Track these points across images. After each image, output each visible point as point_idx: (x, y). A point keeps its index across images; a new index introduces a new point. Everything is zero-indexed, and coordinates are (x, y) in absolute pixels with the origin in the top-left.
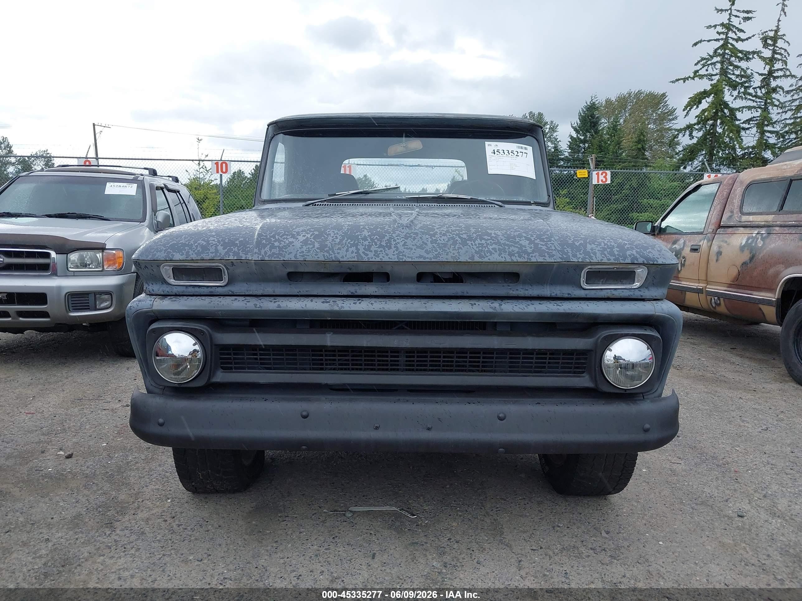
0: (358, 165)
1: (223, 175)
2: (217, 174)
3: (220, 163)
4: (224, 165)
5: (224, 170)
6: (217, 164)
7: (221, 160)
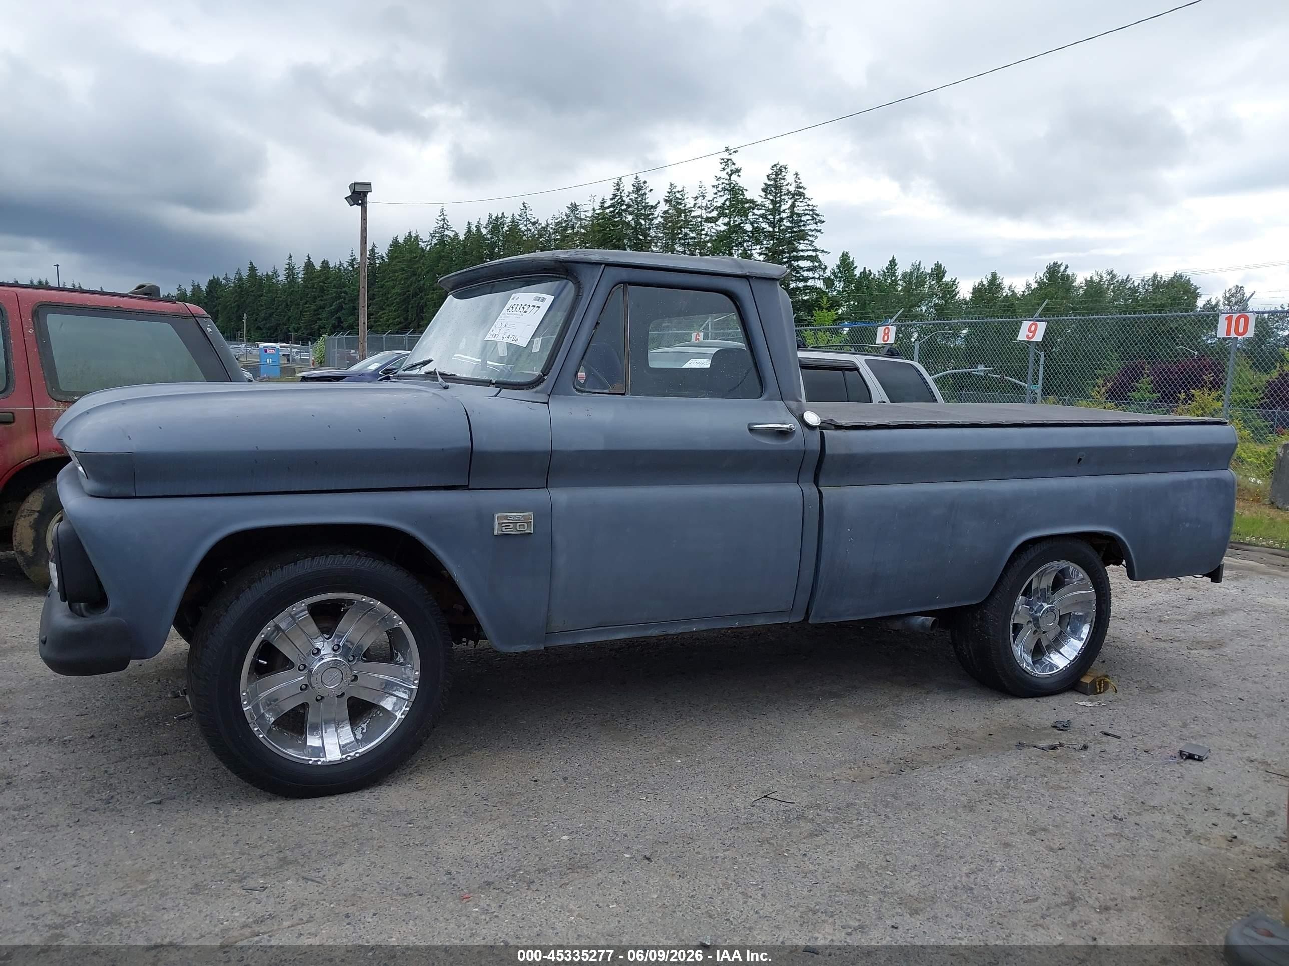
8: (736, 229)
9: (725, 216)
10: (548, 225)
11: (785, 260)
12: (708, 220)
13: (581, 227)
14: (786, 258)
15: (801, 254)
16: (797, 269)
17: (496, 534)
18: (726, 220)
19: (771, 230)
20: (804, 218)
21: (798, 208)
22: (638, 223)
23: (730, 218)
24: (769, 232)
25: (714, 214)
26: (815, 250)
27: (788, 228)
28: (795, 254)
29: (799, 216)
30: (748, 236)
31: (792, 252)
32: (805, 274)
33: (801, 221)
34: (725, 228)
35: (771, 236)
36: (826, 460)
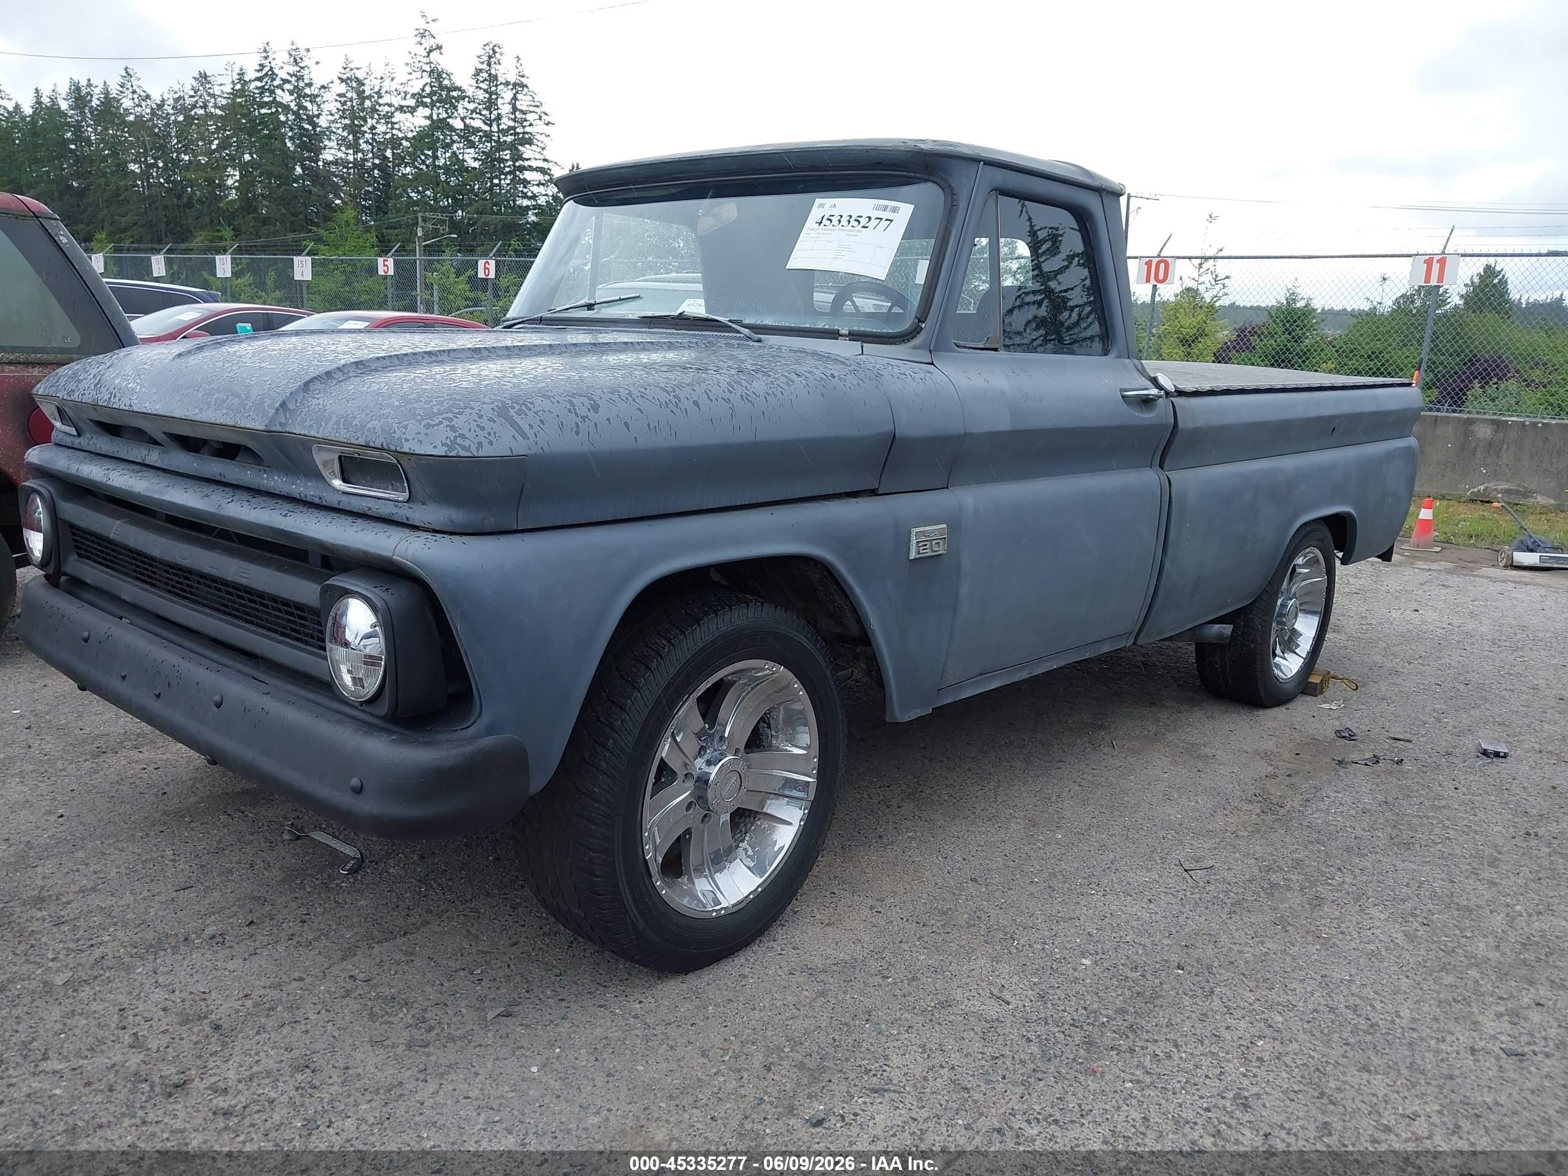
0: (1463, 255)
1: (1159, 286)
2: (1148, 284)
3: (1155, 261)
4: (1162, 265)
5: (1161, 277)
6: (1149, 264)
7: (1159, 256)
8: (440, 125)
9: (425, 105)
10: (163, 101)
11: (507, 169)
12: (401, 109)
13: (216, 106)
14: (509, 166)
15: (526, 163)
16: (526, 183)
17: (913, 556)
18: (427, 111)
19: (486, 128)
20: (529, 117)
21: (521, 102)
22: (301, 107)
23: (432, 109)
24: (486, 131)
25: (412, 102)
26: (545, 160)
27: (510, 128)
28: (521, 162)
29: (524, 112)
30: (457, 135)
31: (517, 160)
32: (535, 189)
33: (526, 120)
34: (428, 122)
35: (488, 136)
36: (1178, 437)
